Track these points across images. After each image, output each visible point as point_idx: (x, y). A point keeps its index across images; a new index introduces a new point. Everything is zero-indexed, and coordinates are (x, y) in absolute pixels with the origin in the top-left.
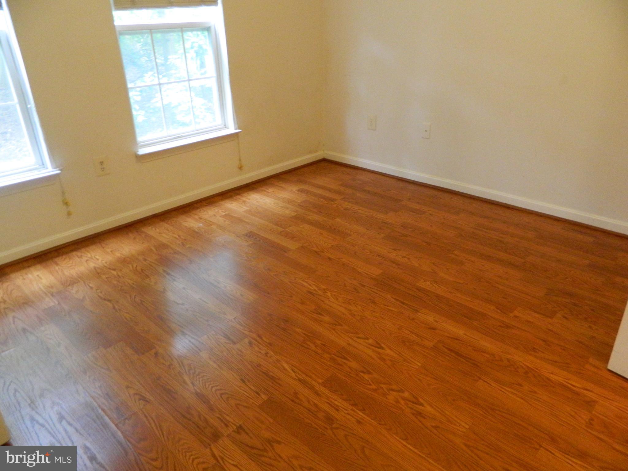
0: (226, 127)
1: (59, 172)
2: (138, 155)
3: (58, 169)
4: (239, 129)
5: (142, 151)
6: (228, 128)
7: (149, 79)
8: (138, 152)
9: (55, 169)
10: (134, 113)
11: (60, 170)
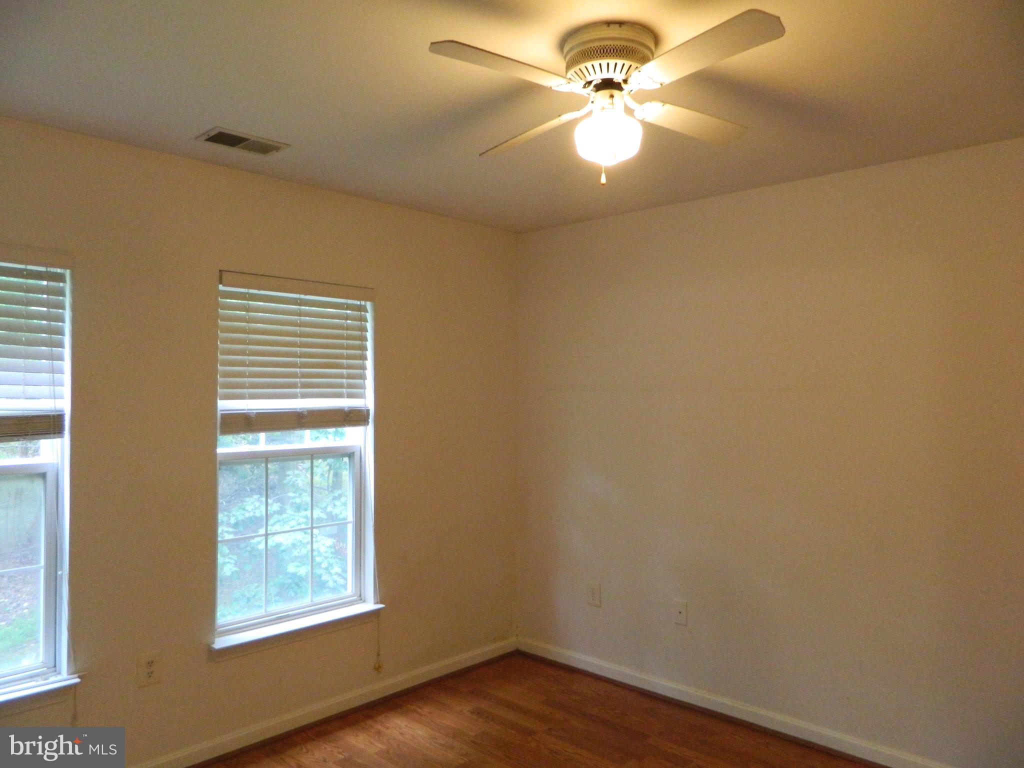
0: (361, 600)
1: (78, 680)
2: (214, 649)
3: (76, 675)
4: (381, 603)
5: (221, 643)
6: (364, 601)
7: (253, 506)
8: (214, 643)
9: (72, 676)
10: (220, 559)
11: (79, 677)
